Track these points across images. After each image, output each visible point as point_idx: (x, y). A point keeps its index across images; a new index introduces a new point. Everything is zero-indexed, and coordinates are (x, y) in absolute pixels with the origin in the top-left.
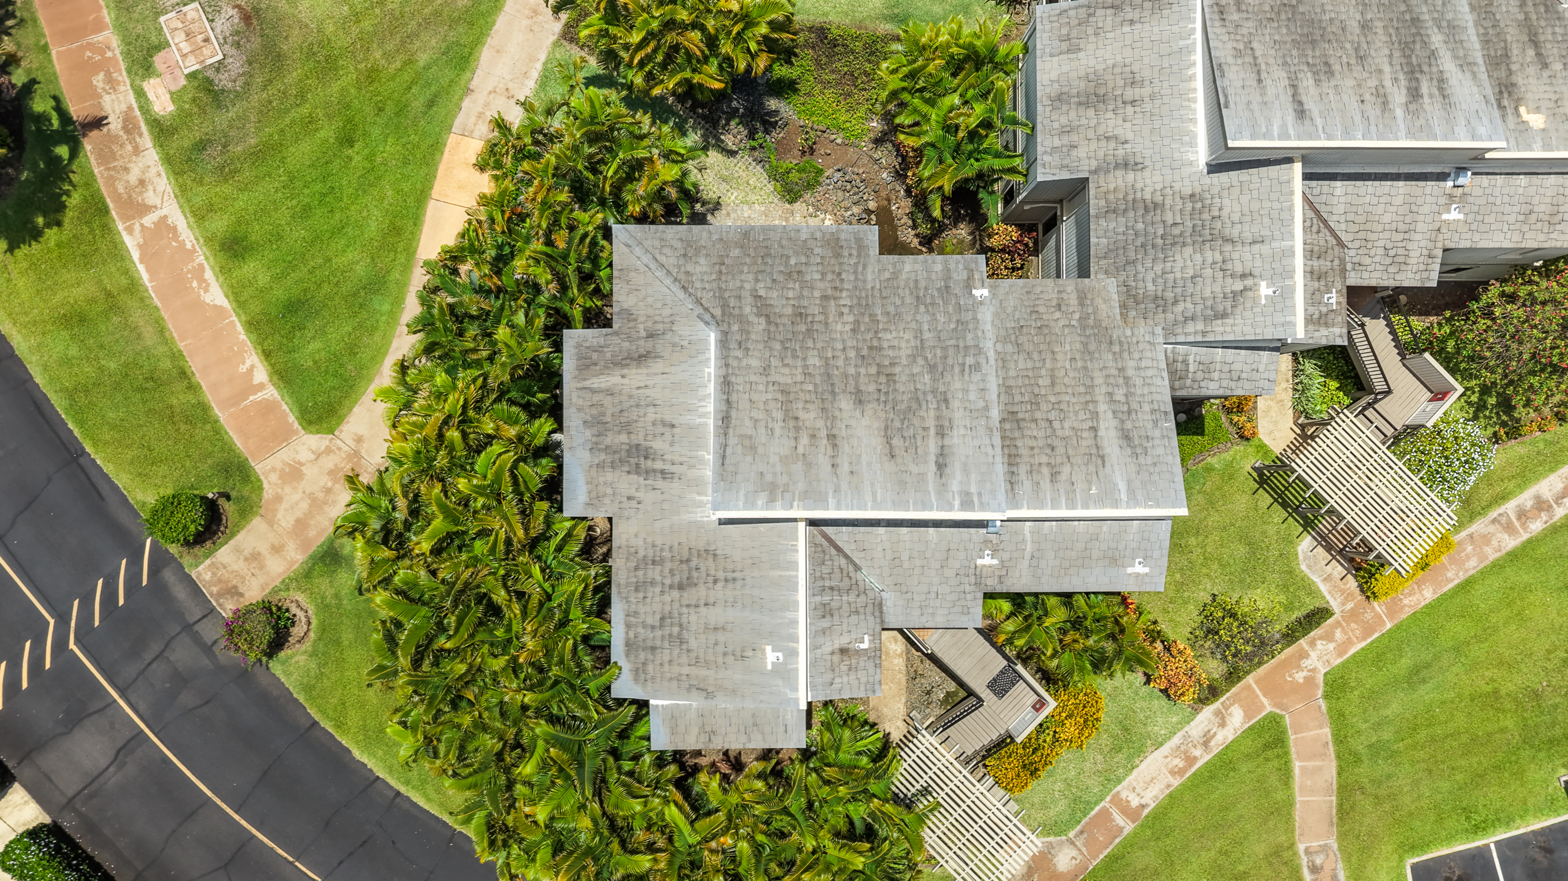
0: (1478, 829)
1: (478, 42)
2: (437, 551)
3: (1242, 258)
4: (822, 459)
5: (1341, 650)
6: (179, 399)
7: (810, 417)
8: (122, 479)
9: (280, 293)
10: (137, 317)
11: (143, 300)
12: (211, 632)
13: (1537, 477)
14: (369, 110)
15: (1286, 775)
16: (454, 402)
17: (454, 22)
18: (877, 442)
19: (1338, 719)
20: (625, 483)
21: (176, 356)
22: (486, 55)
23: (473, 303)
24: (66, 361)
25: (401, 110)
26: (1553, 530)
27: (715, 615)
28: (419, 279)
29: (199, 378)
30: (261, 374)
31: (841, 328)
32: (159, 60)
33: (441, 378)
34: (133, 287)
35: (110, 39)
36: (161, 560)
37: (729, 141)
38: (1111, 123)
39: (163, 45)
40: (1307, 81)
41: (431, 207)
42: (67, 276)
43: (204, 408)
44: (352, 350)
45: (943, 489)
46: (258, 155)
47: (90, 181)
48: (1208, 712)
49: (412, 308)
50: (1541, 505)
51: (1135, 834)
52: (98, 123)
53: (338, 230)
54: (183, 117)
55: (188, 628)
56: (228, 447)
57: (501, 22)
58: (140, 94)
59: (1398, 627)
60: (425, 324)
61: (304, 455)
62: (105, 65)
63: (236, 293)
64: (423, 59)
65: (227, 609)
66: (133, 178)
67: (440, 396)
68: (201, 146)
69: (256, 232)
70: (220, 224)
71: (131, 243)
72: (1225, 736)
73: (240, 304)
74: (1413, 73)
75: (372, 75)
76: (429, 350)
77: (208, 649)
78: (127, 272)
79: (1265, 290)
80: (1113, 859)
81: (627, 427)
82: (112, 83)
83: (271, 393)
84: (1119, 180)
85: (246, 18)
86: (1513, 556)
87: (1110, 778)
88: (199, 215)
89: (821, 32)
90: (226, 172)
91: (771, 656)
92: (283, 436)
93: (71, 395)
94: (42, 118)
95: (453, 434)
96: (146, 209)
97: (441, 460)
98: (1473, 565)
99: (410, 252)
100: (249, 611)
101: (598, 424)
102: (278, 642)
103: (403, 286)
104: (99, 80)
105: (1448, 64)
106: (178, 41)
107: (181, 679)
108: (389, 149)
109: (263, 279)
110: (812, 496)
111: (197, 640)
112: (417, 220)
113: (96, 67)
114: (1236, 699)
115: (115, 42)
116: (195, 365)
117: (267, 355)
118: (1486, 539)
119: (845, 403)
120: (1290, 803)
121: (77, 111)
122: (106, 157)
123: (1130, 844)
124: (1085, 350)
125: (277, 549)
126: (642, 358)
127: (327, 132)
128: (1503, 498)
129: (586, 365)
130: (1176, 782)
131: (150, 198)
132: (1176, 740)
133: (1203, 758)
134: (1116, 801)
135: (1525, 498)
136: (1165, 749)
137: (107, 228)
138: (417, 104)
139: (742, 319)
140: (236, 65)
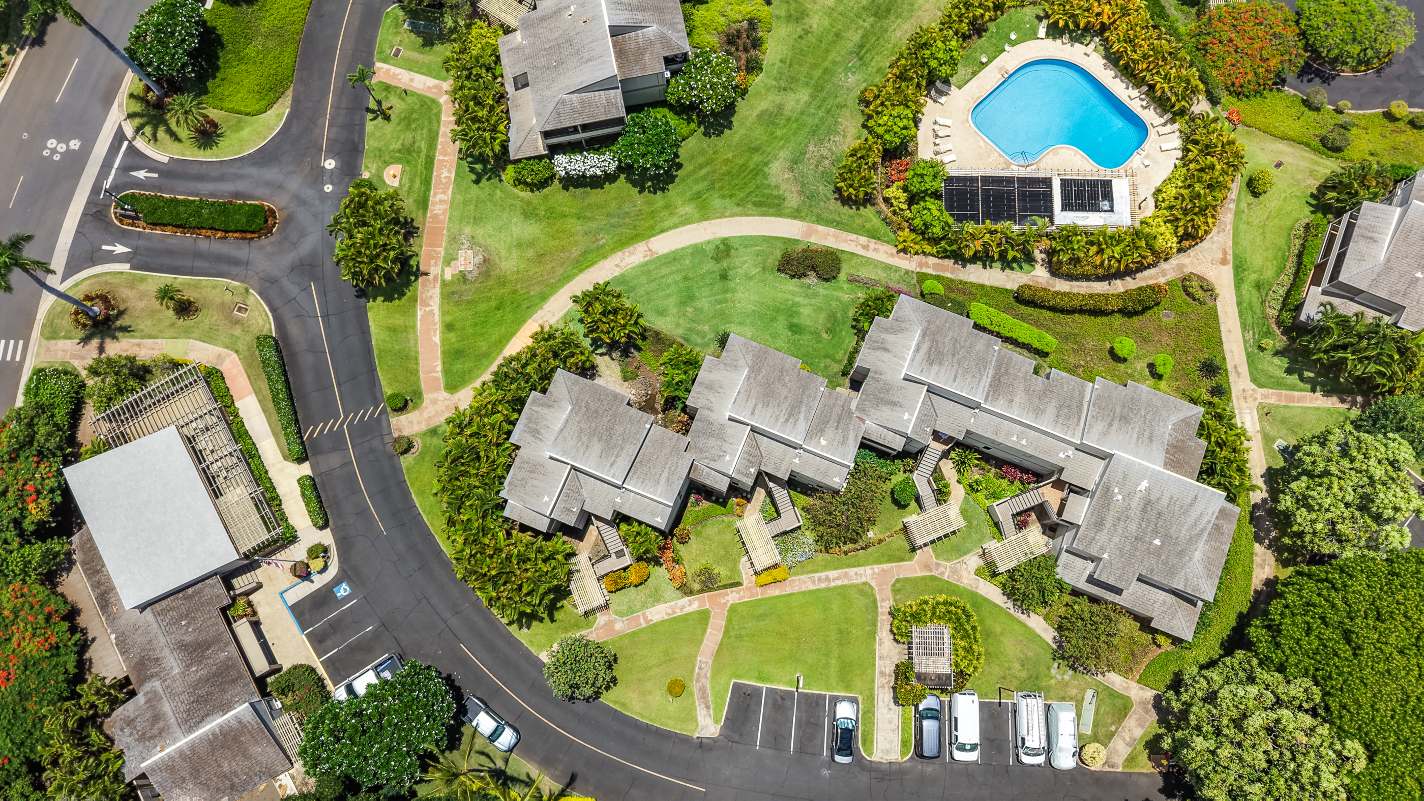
0: (760, 679)
1: (551, 295)
2: (471, 436)
3: (726, 447)
4: (582, 451)
5: (740, 599)
6: (411, 365)
7: (584, 439)
8: (383, 383)
9: (456, 346)
10: (411, 336)
11: (415, 332)
12: (387, 439)
13: (831, 570)
14: (509, 303)
15: (704, 631)
16: (494, 398)
17: (547, 286)
18: (599, 452)
19: (729, 620)
20: (529, 438)
21: (417, 352)
22: (552, 300)
23: (512, 374)
24: (384, 341)
25: (519, 306)
26: (828, 589)
27: (536, 482)
28: (499, 360)
29: (420, 362)
30: (439, 368)
31: (605, 420)
32: (453, 263)
33: (493, 390)
34: (414, 327)
35: (442, 251)
36: (384, 411)
37: (614, 355)
38: (711, 396)
39: (456, 259)
40: (760, 406)
41: (514, 338)
42: (397, 316)
43: (418, 371)
44: (470, 372)
45: (609, 471)
46: (469, 302)
47: (416, 290)
48: (687, 599)
49: (494, 368)
50: (827, 579)
51: (645, 628)
52: (427, 274)
53: (482, 334)
54: (452, 283)
55: (382, 435)
56: (419, 387)
57: (561, 291)
58: (443, 271)
59: (762, 600)
60: (496, 374)
61: (441, 398)
62: (437, 258)
63: (443, 341)
64: (532, 293)
65: (396, 435)
66: (429, 294)
67: (491, 395)
68: (453, 293)
69: (458, 325)
70: (448, 319)
71: (419, 313)
72: (689, 609)
73: (443, 344)
74: (791, 415)
75: (514, 292)
76: (494, 381)
77: (384, 445)
78: (415, 322)
79: (728, 458)
80: (634, 633)
81: (536, 424)
82: (436, 264)
83: (440, 375)
84: (706, 412)
85: (485, 261)
86: (811, 592)
87: (644, 606)
88: (443, 313)
89: (657, 334)
90: (458, 304)
91: (546, 499)
92: (437, 389)
93: (380, 351)
94: (412, 267)
95: (490, 406)
96: (429, 305)
97: (483, 412)
98: (796, 589)
99: (501, 350)
100: (403, 437)
101: (529, 419)
102: (406, 451)
103: (494, 359)
104: (432, 262)
105: (802, 417)
106: (461, 260)
107: (372, 450)
108: (509, 317)
109: (453, 340)
110: (574, 459)
111: (382, 440)
112: (508, 341)
113: (433, 258)
114: (698, 599)
115: (443, 253)
116: (421, 357)
117: (444, 363)
118: (804, 583)
119: (596, 439)
120: (702, 642)
121: (422, 268)
122: (424, 285)
123: (642, 630)
124: (671, 454)
125: (419, 423)
126: (549, 406)
127: (493, 304)
128: (816, 572)
129: (534, 402)
130: (666, 617)
131: (431, 303)
132: (672, 603)
133: (679, 613)
134: (644, 614)
135: (823, 575)
136: (667, 605)
137: (414, 307)
138: (524, 306)
139: (580, 407)
140: (475, 273)
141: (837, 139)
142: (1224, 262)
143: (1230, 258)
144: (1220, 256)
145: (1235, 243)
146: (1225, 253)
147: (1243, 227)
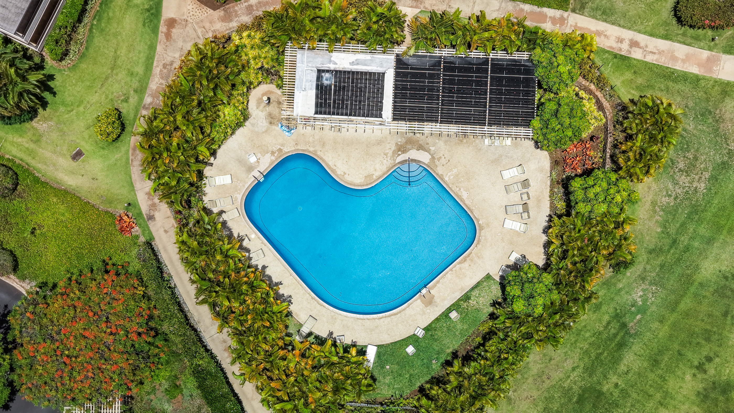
141: (665, 200)
142: (172, 23)
143: (163, 28)
144: (175, 32)
145: (152, 48)
146: (168, 36)
147: (140, 69)
